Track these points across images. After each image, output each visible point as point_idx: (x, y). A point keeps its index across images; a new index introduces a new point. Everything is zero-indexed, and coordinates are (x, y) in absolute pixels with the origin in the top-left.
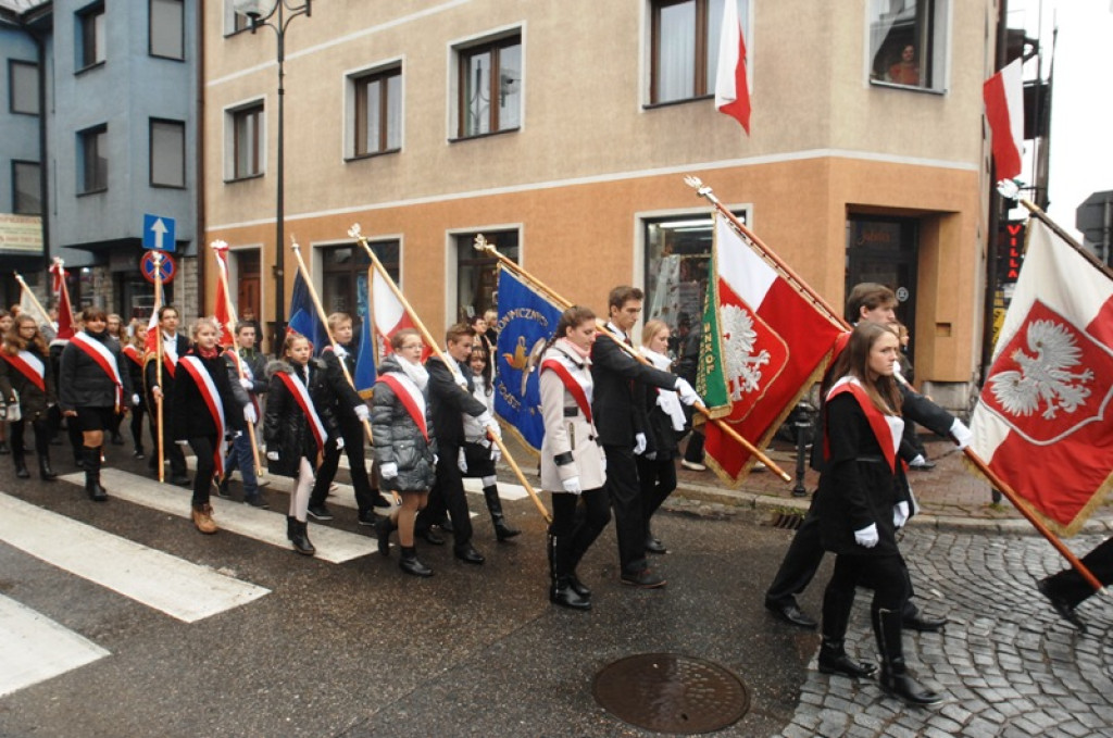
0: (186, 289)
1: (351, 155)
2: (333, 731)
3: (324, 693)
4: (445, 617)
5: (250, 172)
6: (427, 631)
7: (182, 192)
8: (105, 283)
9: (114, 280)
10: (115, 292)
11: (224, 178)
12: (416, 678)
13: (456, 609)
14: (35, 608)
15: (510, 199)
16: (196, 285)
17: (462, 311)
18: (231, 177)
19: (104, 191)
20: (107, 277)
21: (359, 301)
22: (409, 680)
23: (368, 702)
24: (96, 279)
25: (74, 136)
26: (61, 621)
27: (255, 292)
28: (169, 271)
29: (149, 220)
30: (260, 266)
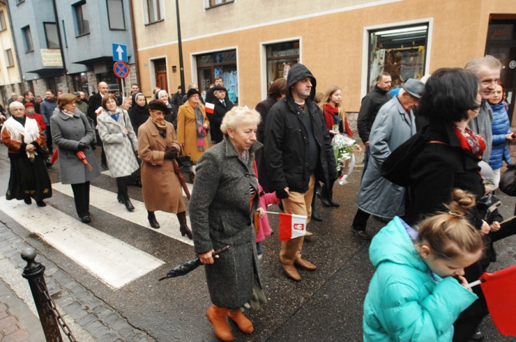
0: (130, 80)
1: (208, 6)
2: (295, 305)
3: (280, 284)
4: (321, 242)
5: (156, 19)
6: (315, 250)
7: (124, 32)
8: (93, 80)
9: (97, 78)
11: (144, 23)
12: (323, 276)
13: (324, 237)
14: (119, 238)
15: (294, 24)
16: (136, 78)
18: (147, 22)
19: (89, 34)
20: (93, 77)
22: (320, 277)
23: (306, 289)
24: (88, 78)
25: (71, 7)
26: (134, 246)
27: (164, 80)
28: (126, 72)
29: (115, 47)
30: (165, 67)
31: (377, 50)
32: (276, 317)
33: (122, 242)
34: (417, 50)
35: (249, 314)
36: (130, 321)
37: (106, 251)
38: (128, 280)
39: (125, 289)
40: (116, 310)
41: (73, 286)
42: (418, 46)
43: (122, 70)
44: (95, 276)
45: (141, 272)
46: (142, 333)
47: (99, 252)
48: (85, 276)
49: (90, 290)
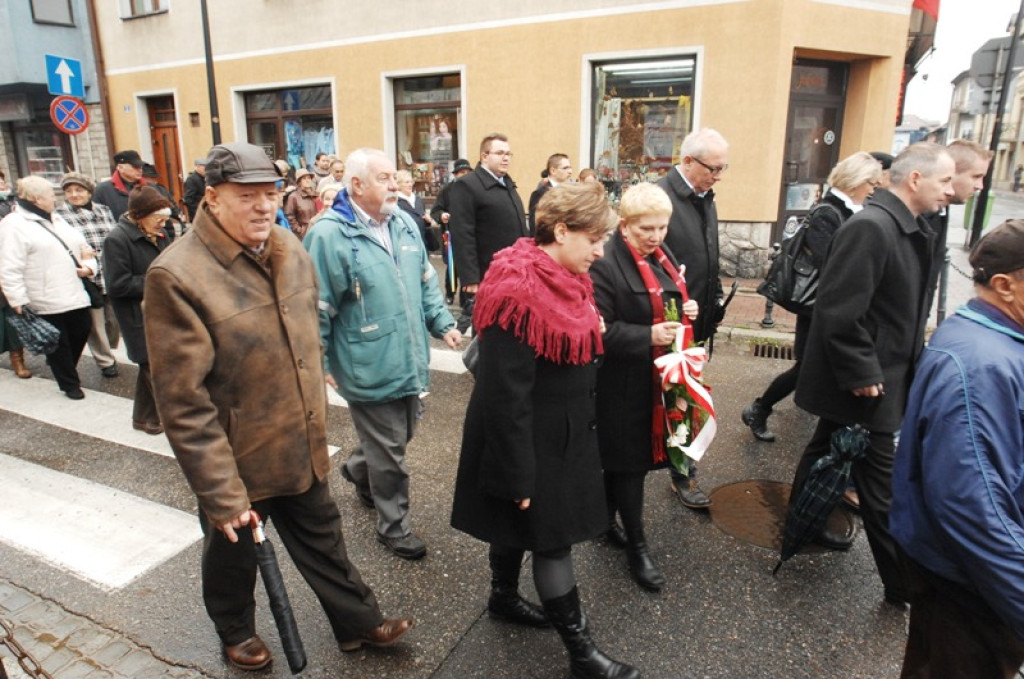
0: (91, 139)
5: (148, 8)
7: (72, 30)
10: (6, 143)
11: (120, 16)
14: (105, 483)
15: (450, 39)
16: (103, 134)
17: (400, 158)
18: (128, 14)
21: (289, 149)
26: (144, 495)
27: (170, 140)
28: (82, 120)
29: (52, 62)
30: (174, 113)
31: (606, 99)
32: (463, 607)
33: (113, 491)
34: (676, 102)
35: (412, 608)
36: (159, 652)
37: (78, 512)
38: (140, 569)
39: (136, 588)
40: (122, 633)
41: (6, 595)
42: (678, 95)
43: (70, 115)
44: (59, 568)
45: (167, 550)
46: (191, 674)
47: (60, 515)
48: (35, 571)
49: (50, 599)
